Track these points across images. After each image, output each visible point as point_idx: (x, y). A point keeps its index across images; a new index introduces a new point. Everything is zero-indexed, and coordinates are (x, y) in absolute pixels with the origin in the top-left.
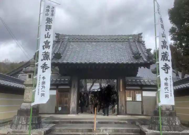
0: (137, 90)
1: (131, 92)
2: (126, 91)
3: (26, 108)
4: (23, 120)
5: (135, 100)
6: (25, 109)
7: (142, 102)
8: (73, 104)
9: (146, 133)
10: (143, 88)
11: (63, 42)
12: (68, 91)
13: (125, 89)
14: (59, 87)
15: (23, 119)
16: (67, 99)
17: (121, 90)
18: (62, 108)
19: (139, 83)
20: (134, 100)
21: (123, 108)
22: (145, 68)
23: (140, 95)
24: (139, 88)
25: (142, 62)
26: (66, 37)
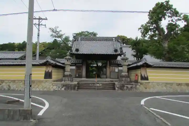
0: (116, 66)
1: (113, 67)
2: (111, 67)
4: (67, 79)
5: (115, 72)
7: (118, 72)
8: (84, 73)
10: (119, 66)
11: (78, 40)
12: (81, 67)
13: (110, 66)
14: (77, 65)
16: (81, 71)
17: (108, 67)
18: (78, 75)
19: (117, 63)
23: (117, 69)
24: (117, 65)
25: (118, 53)
26: (79, 38)
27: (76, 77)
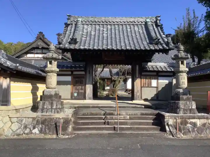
1: (147, 78)
2: (142, 77)
3: (50, 93)
4: (48, 105)
5: (151, 86)
6: (49, 95)
8: (89, 90)
9: (165, 115)
10: (159, 74)
13: (141, 75)
15: (48, 103)
17: (137, 76)
18: (77, 94)
19: (156, 69)
20: (149, 86)
21: (138, 94)
23: (156, 81)
24: (155, 74)
25: (161, 47)
26: (78, 19)
27: (73, 98)
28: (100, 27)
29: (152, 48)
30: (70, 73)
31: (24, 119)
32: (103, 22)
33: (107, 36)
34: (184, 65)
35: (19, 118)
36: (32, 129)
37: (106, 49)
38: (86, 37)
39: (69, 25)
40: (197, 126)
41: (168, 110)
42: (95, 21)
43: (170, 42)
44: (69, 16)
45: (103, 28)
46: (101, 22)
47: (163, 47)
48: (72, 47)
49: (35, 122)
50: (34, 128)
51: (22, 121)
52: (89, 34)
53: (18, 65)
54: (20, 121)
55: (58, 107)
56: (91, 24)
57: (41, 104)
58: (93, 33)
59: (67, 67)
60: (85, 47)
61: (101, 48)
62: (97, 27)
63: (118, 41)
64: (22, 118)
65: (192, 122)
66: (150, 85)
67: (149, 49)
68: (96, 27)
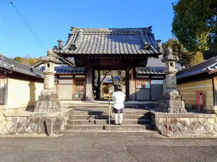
0: (146, 79)
1: (141, 80)
3: (47, 94)
6: (45, 95)
7: (150, 89)
8: (89, 92)
9: (155, 114)
11: (77, 35)
12: (84, 80)
13: (135, 78)
15: (44, 103)
17: (132, 79)
21: (133, 95)
22: (154, 58)
23: (149, 83)
24: (148, 77)
25: (152, 52)
26: (80, 30)
27: (74, 99)
28: (98, 36)
29: (144, 52)
30: (72, 76)
31: (19, 118)
32: (102, 33)
33: (104, 44)
34: (173, 66)
35: (14, 117)
36: (25, 128)
37: (102, 53)
38: (85, 45)
39: (72, 35)
40: (187, 124)
41: (158, 109)
42: (95, 32)
43: (160, 47)
44: (72, 28)
45: (102, 37)
46: (100, 32)
47: (154, 52)
48: (71, 52)
49: (29, 121)
50: (27, 126)
51: (16, 120)
52: (88, 42)
53: (13, 66)
54: (14, 120)
55: (54, 107)
56: (91, 34)
57: (38, 104)
58: (92, 41)
59: (69, 71)
60: (83, 52)
61: (97, 53)
62: (97, 36)
63: (113, 47)
64: (17, 117)
65: (182, 121)
66: (144, 87)
67: (141, 53)
68: (95, 37)
